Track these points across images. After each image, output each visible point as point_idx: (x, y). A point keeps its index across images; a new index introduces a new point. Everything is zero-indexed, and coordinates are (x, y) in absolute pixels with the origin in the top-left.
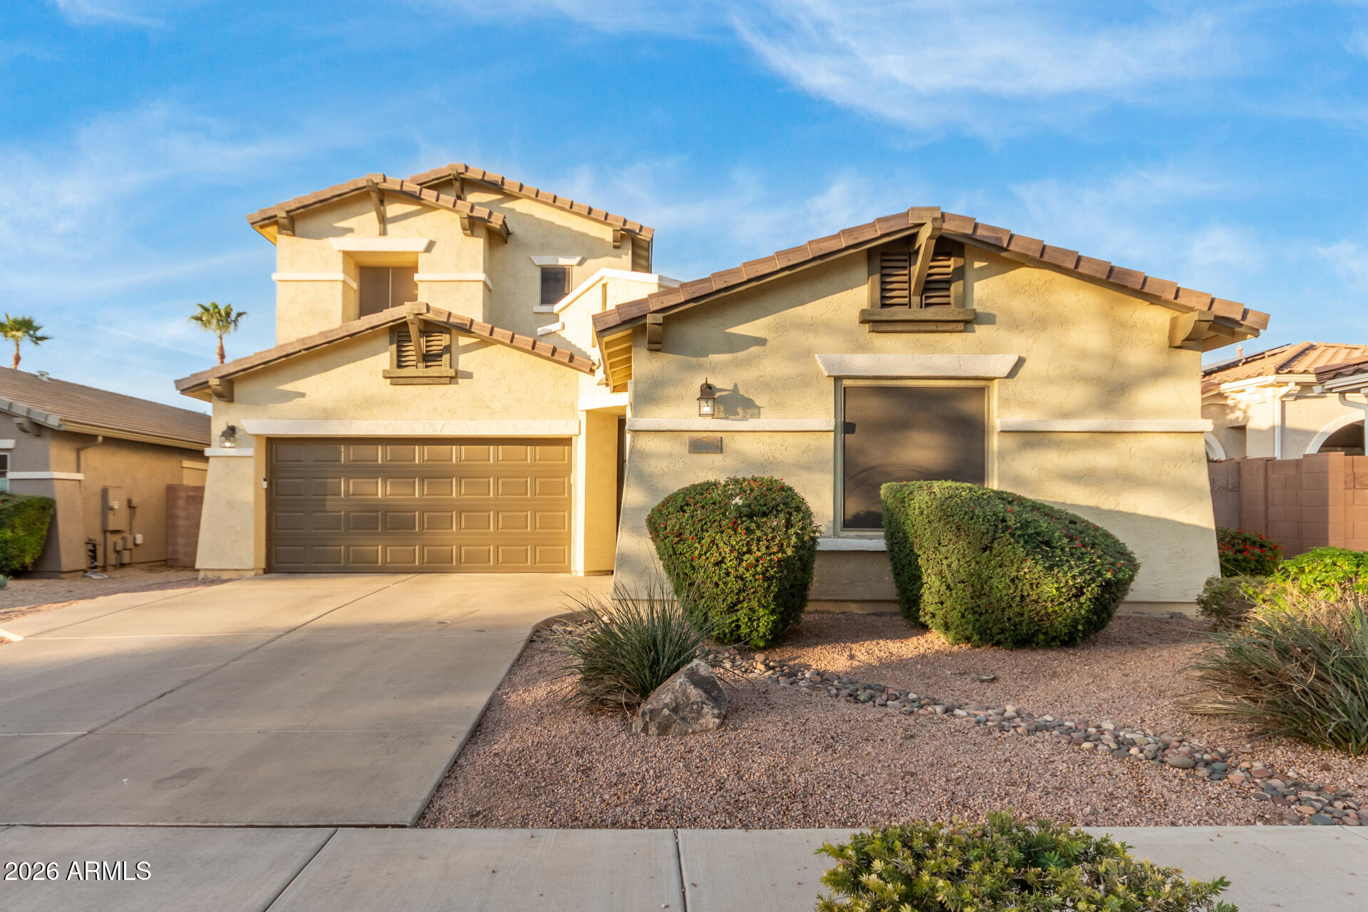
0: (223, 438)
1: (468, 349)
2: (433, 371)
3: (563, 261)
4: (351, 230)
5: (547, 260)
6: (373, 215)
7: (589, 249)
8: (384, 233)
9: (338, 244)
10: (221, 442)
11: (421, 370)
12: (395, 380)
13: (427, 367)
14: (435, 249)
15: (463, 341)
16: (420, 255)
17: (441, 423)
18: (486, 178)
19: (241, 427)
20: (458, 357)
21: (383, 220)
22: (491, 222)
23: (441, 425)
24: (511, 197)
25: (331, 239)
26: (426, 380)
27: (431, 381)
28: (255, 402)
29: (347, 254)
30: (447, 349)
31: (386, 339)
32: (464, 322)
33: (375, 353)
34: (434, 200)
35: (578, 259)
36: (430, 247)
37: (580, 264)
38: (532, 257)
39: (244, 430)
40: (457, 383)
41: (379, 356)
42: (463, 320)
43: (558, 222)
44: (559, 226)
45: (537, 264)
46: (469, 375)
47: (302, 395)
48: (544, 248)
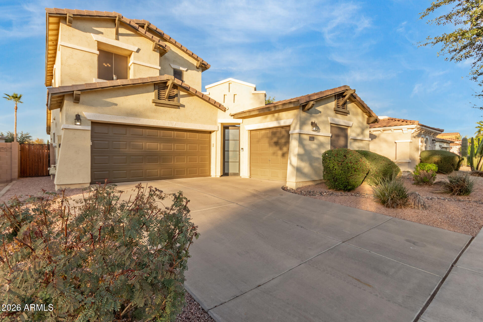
0: (76, 121)
1: (183, 96)
2: (171, 103)
3: (181, 69)
4: (102, 33)
5: (176, 67)
6: (114, 30)
7: (190, 67)
8: (117, 39)
9: (95, 37)
10: (75, 122)
11: (167, 102)
12: (157, 104)
13: (169, 101)
14: (140, 52)
15: (182, 93)
16: (133, 52)
17: (175, 123)
18: (157, 30)
19: (83, 116)
20: (180, 99)
21: (117, 34)
22: (166, 49)
23: (175, 124)
24: (165, 40)
25: (92, 34)
26: (169, 106)
27: (171, 106)
28: (89, 105)
29: (99, 43)
30: (177, 95)
31: (152, 87)
32: (187, 87)
33: (148, 92)
34: (144, 33)
35: (186, 69)
36: (138, 51)
37: (186, 71)
38: (171, 64)
39: (85, 118)
40: (180, 108)
41: (149, 93)
42: (187, 86)
43: (180, 54)
44: (180, 56)
45: (172, 67)
46: (184, 106)
47: (116, 105)
48: (174, 62)
